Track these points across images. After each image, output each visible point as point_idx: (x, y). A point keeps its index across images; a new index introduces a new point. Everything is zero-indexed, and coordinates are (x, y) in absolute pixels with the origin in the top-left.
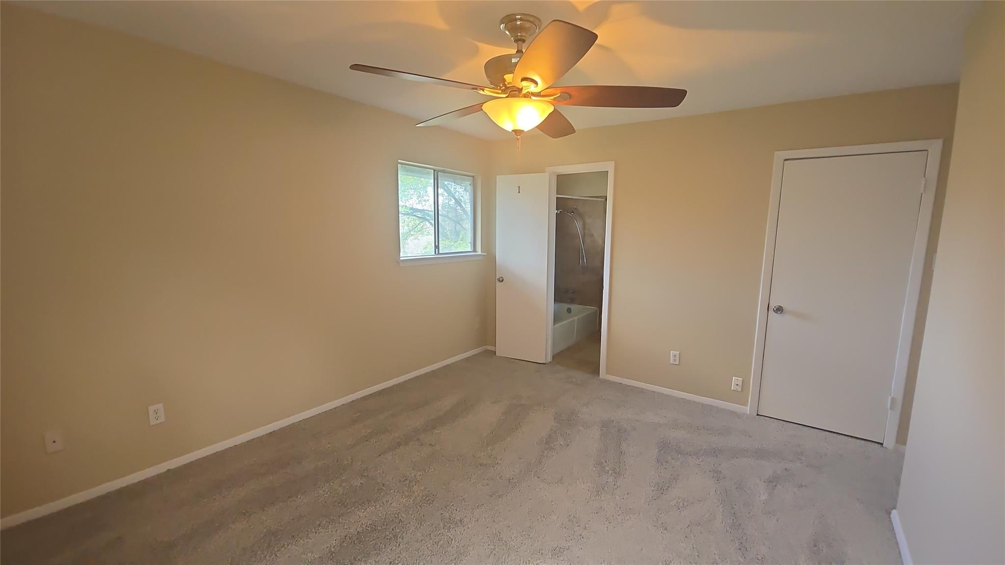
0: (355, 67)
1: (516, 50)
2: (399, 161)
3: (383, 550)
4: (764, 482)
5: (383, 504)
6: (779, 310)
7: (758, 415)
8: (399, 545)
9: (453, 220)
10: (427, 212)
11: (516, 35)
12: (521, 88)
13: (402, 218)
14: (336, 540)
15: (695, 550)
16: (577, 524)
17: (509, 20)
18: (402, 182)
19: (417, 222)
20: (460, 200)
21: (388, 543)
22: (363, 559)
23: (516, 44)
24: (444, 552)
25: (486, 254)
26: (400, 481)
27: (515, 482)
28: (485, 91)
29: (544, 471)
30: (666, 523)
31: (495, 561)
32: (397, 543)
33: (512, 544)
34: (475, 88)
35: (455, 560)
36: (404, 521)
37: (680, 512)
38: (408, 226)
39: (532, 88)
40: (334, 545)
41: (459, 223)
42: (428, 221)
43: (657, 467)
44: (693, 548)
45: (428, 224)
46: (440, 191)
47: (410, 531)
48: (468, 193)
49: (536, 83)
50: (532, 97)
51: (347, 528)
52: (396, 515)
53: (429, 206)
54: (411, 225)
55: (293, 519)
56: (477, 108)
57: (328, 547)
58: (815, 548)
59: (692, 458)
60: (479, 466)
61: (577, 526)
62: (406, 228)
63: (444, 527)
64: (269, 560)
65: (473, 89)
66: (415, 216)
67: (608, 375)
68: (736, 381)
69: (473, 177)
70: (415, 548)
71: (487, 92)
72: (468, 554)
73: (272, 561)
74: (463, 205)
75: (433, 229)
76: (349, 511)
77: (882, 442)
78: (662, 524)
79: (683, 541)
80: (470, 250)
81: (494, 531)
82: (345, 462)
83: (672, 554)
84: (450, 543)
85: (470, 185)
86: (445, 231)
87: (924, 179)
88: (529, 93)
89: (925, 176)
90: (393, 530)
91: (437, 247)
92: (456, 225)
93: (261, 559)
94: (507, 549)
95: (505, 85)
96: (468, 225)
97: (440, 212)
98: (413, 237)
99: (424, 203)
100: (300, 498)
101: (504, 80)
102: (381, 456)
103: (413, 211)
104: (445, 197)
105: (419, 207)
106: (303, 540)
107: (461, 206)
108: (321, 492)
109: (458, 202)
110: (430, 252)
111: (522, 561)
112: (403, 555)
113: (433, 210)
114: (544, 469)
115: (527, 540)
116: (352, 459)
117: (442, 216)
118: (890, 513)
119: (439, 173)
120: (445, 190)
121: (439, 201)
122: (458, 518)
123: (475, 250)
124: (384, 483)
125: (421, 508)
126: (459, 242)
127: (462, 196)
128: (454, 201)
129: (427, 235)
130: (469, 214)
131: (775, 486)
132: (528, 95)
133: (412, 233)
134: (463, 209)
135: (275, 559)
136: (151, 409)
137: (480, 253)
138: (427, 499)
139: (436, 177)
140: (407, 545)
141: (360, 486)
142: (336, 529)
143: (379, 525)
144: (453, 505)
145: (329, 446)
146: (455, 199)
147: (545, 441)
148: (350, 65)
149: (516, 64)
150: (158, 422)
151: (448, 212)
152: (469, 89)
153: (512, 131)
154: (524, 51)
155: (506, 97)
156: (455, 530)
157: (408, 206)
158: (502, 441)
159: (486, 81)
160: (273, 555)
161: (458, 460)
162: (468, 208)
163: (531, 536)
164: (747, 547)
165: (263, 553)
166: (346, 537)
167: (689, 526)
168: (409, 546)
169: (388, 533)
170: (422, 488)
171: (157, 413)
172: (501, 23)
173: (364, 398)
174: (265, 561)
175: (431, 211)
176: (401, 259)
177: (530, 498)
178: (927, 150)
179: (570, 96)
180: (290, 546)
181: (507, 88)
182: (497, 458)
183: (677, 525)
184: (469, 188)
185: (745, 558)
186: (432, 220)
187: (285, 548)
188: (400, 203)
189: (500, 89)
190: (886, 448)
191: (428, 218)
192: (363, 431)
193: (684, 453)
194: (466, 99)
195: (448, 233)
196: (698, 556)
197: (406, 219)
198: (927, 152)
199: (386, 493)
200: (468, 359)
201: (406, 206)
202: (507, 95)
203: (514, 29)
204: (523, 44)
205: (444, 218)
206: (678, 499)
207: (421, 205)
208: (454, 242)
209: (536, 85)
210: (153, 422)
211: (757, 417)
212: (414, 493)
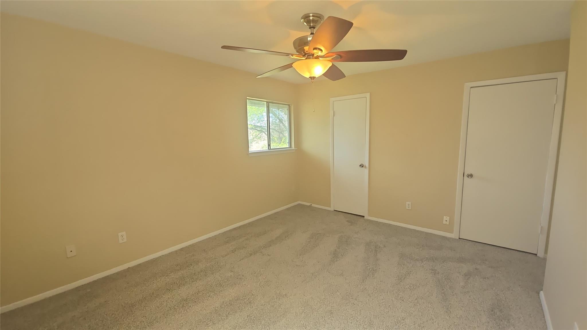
0: (224, 47)
1: (310, 33)
2: (247, 98)
3: (244, 309)
4: (462, 275)
5: (243, 285)
6: (470, 176)
7: (459, 238)
8: (252, 307)
9: (279, 132)
10: (263, 127)
11: (310, 25)
12: (313, 53)
13: (250, 131)
14: (218, 304)
15: (420, 312)
16: (351, 298)
17: (306, 17)
18: (249, 111)
19: (258, 133)
20: (282, 119)
21: (246, 306)
22: (233, 314)
23: (310, 30)
24: (277, 311)
25: (297, 149)
26: (252, 274)
27: (316, 275)
28: (293, 56)
29: (332, 269)
30: (403, 297)
31: (305, 316)
32: (251, 306)
33: (314, 307)
34: (288, 55)
35: (283, 315)
36: (255, 295)
37: (411, 292)
38: (253, 136)
39: (320, 53)
40: (217, 306)
41: (282, 133)
42: (264, 132)
43: (398, 267)
44: (419, 311)
45: (264, 134)
46: (270, 115)
47: (258, 300)
48: (286, 115)
49: (321, 50)
50: (320, 58)
51: (224, 298)
52: (250, 292)
53: (264, 124)
54: (254, 135)
55: (195, 293)
56: (290, 66)
57: (214, 308)
58: (492, 312)
59: (419, 262)
60: (295, 266)
61: (352, 299)
62: (251, 136)
63: (276, 298)
64: (183, 313)
65: (287, 55)
66: (256, 129)
67: (370, 217)
68: (446, 218)
69: (289, 105)
70: (261, 309)
71: (294, 57)
72: (290, 312)
73: (185, 314)
74: (284, 123)
75: (267, 137)
76: (224, 289)
77: (536, 253)
78: (401, 298)
79: (413, 307)
80: (288, 147)
81: (304, 301)
82: (222, 264)
83: (406, 314)
84: (280, 306)
85: (287, 110)
86: (274, 138)
87: (556, 95)
88: (318, 56)
89: (556, 94)
90: (249, 299)
91: (269, 145)
92: (280, 135)
93: (179, 313)
94: (312, 309)
95: (304, 52)
96: (287, 134)
97: (271, 127)
98: (255, 142)
99: (261, 122)
100: (198, 282)
101: (304, 50)
102: (241, 261)
103: (255, 127)
104: (273, 118)
105: (259, 124)
106: (201, 304)
107: (282, 123)
108: (209, 279)
109: (281, 121)
110: (266, 148)
111: (320, 316)
112: (255, 312)
113: (267, 126)
114: (332, 268)
115: (323, 305)
116: (225, 262)
117: (272, 129)
118: (539, 293)
119: (270, 104)
120: (273, 114)
121: (270, 121)
122: (284, 293)
123: (291, 146)
124: (243, 275)
125: (264, 288)
126: (282, 143)
127: (283, 118)
128: (278, 120)
129: (263, 140)
130: (287, 127)
131: (469, 278)
132: (317, 57)
133: (255, 139)
134: (284, 125)
135: (186, 313)
136: (120, 234)
137: (294, 148)
138: (267, 283)
139: (268, 106)
140: (256, 307)
141: (230, 276)
142: (218, 298)
143: (241, 296)
144: (281, 287)
145: (212, 255)
146: (279, 119)
147: (332, 253)
148: (221, 46)
149: (310, 41)
150: (123, 241)
151: (275, 127)
152: (285, 56)
153: (309, 77)
154: (314, 33)
155: (305, 59)
156: (283, 300)
157: (252, 124)
158: (308, 253)
159: (294, 51)
160: (186, 311)
161: (284, 263)
162: (287, 124)
163: (325, 303)
164: (451, 311)
165: (180, 310)
166: (223, 302)
167: (416, 299)
168: (257, 308)
169: (246, 301)
170: (264, 277)
171: (123, 237)
172: (302, 19)
173: (230, 231)
174: (181, 314)
175: (266, 127)
176: (250, 152)
177: (324, 283)
178: (557, 78)
179: (341, 57)
180: (194, 306)
181: (306, 54)
182: (305, 262)
183: (410, 298)
184: (287, 112)
185: (450, 317)
186: (266, 132)
187: (191, 308)
188: (249, 123)
189: (301, 55)
190: (539, 257)
191: (264, 131)
192: (231, 248)
193: (414, 259)
194: (283, 61)
195: (275, 139)
196: (421, 315)
197: (252, 132)
198: (557, 79)
199: (244, 280)
200: (288, 209)
201: (251, 124)
202: (306, 58)
203: (308, 22)
204: (314, 30)
205: (273, 130)
206: (410, 285)
207: (259, 123)
208: (279, 144)
209: (321, 52)
210: (121, 241)
211: (459, 239)
212: (260, 280)
